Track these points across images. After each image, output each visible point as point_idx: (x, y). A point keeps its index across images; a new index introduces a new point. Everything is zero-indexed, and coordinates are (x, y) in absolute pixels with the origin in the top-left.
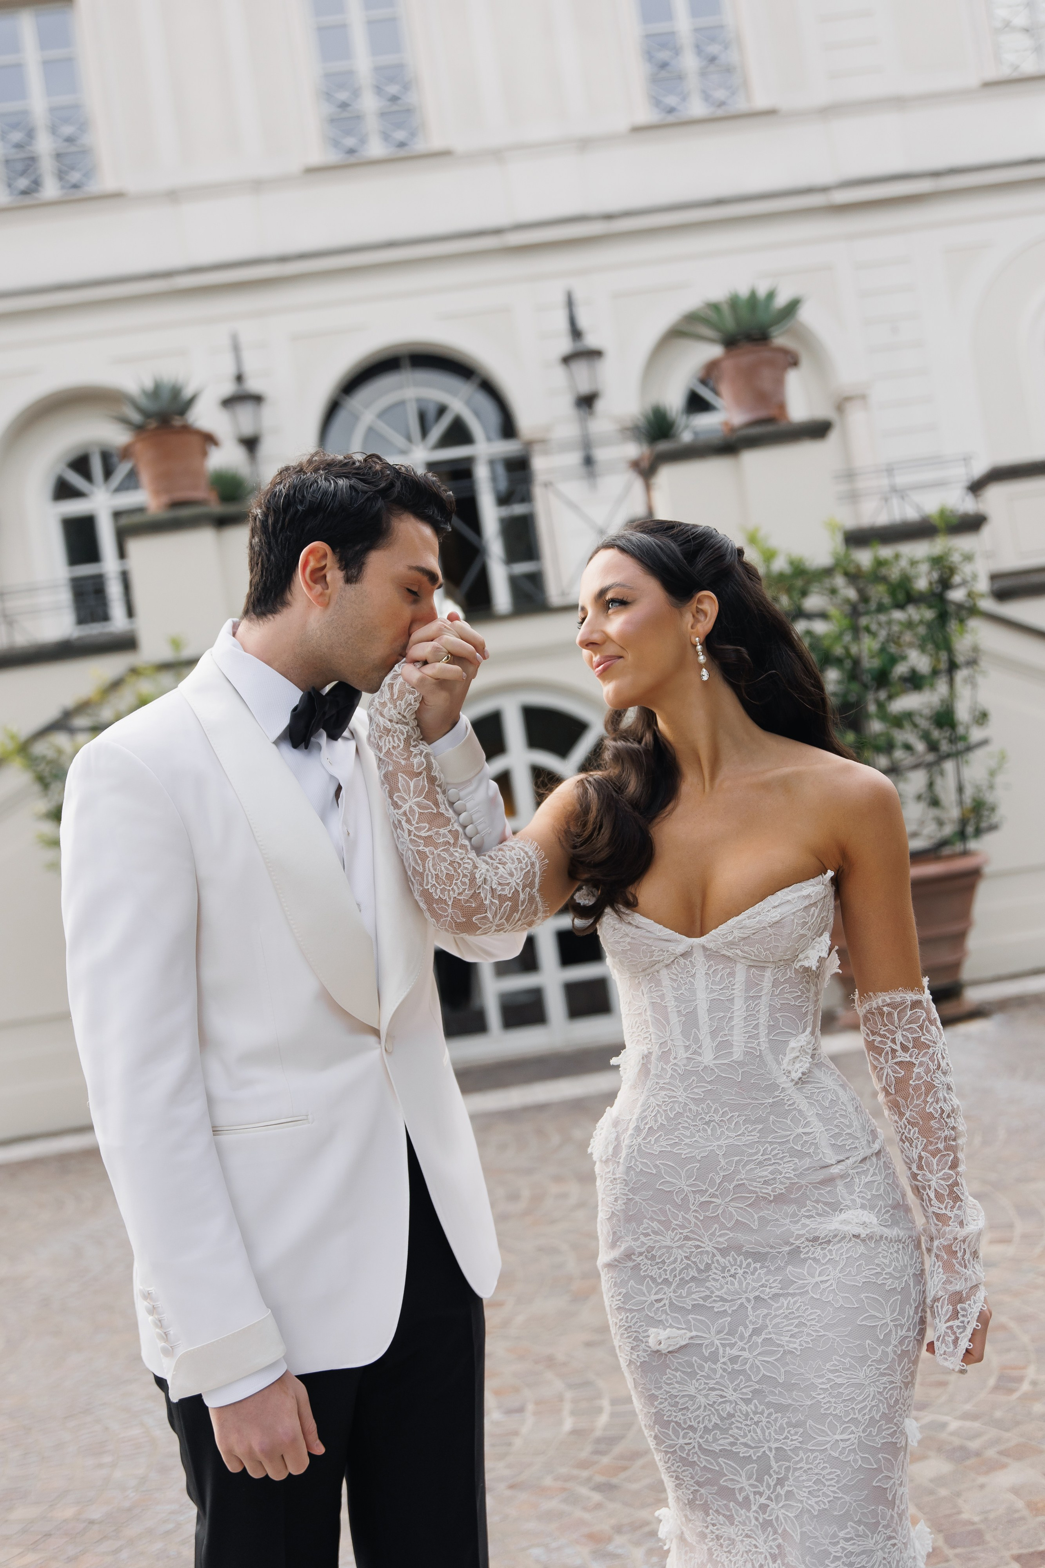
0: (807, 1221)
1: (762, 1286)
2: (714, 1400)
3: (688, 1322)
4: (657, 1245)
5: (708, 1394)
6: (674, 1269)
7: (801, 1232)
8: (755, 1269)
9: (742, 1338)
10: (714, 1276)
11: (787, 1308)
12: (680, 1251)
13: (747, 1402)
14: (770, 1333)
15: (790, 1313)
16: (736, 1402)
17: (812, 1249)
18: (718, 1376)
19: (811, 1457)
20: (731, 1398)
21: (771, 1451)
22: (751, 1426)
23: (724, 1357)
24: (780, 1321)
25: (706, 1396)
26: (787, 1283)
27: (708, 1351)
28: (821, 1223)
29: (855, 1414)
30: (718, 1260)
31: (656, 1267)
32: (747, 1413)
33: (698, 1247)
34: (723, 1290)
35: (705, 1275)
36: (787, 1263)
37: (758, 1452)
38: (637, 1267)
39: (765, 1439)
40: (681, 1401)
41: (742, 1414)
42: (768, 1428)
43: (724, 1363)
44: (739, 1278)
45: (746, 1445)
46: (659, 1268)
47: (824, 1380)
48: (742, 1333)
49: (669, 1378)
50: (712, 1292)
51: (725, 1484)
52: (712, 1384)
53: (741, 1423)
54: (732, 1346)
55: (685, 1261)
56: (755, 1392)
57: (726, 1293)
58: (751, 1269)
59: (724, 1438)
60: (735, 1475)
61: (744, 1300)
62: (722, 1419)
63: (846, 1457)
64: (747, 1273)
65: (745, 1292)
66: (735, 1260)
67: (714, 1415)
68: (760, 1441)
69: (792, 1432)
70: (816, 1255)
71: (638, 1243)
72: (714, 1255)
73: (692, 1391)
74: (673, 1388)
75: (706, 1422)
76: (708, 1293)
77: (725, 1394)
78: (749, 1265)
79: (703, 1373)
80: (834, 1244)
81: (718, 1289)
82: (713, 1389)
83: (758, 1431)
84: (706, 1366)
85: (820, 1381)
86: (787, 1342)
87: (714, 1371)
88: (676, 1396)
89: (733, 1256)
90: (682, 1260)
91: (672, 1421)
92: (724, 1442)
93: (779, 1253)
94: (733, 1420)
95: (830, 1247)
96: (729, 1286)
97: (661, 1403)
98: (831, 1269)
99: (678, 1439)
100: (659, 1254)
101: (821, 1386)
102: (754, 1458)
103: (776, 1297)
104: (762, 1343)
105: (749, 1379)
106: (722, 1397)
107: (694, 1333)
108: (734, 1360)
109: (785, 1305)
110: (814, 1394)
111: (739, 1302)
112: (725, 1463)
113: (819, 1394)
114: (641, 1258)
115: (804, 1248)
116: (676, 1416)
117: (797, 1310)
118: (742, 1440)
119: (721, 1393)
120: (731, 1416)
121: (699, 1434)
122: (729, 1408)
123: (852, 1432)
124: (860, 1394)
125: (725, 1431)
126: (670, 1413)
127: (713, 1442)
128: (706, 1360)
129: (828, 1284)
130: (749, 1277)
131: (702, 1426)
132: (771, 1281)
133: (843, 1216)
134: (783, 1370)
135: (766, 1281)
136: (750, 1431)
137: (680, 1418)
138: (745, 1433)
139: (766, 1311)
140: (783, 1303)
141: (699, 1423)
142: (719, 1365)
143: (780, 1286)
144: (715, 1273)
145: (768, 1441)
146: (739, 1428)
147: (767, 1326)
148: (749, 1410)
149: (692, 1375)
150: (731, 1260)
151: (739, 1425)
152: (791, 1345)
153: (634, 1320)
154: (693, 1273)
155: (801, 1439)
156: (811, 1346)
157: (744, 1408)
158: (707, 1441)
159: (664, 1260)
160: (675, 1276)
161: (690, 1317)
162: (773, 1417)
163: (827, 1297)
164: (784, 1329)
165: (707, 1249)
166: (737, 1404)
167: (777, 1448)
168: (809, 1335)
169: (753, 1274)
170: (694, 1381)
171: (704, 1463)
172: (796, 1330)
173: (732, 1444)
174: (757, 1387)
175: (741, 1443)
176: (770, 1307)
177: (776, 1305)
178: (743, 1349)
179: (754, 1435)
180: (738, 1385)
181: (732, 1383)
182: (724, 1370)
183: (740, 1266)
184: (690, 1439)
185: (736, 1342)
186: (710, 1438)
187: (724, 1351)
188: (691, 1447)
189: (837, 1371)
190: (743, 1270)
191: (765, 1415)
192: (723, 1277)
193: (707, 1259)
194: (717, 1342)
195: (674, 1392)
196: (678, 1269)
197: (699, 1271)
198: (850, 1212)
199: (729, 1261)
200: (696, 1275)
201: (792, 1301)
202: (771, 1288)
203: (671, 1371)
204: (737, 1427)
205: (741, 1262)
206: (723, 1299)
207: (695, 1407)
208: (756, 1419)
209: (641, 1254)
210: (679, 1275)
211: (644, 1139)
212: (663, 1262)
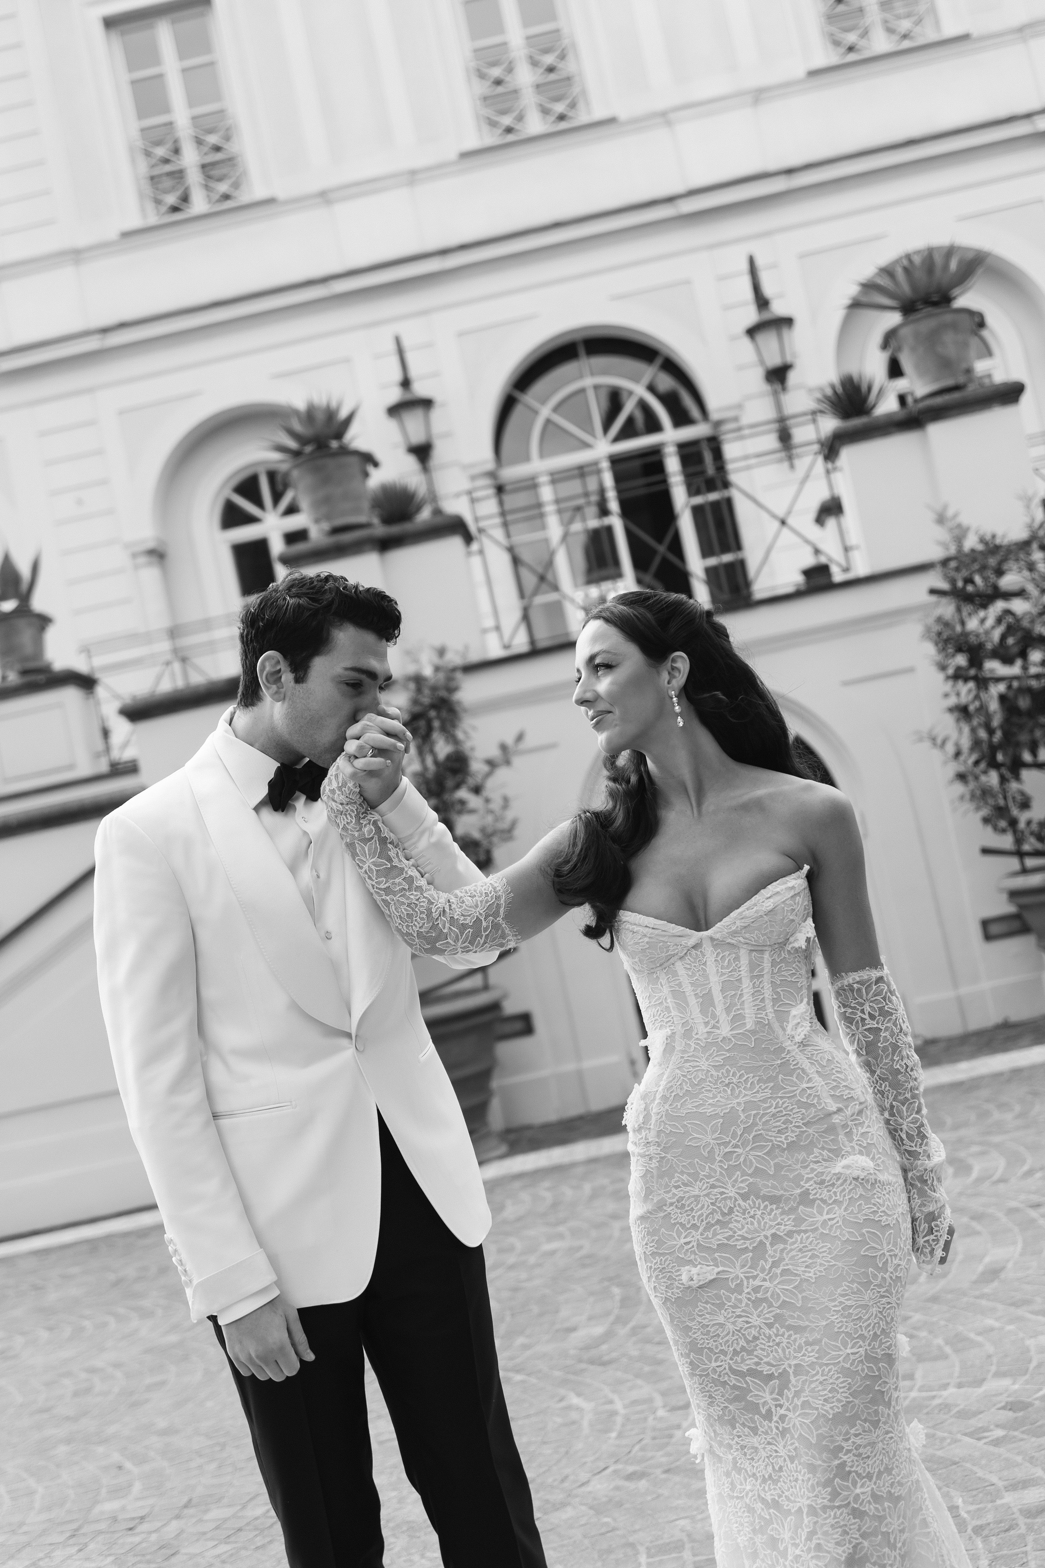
0: (815, 1166)
1: (778, 1224)
2: (741, 1326)
3: (714, 1260)
4: (688, 1195)
5: (736, 1321)
6: (702, 1215)
7: (810, 1176)
8: (772, 1210)
9: (763, 1270)
10: (736, 1218)
11: (801, 1243)
12: (708, 1198)
13: (770, 1326)
14: (787, 1264)
15: (803, 1247)
16: (760, 1327)
17: (820, 1191)
18: (743, 1305)
19: (827, 1370)
20: (756, 1323)
21: (790, 1367)
22: (773, 1347)
23: (748, 1288)
24: (795, 1254)
25: (734, 1323)
26: (799, 1221)
27: (734, 1284)
28: (826, 1167)
29: (862, 1331)
30: (739, 1204)
31: (685, 1215)
32: (770, 1335)
33: (722, 1193)
34: (744, 1230)
35: (728, 1218)
36: (799, 1204)
37: (779, 1369)
38: (667, 1216)
39: (785, 1357)
40: (712, 1330)
41: (765, 1336)
42: (788, 1348)
43: (748, 1293)
44: (758, 1218)
45: (768, 1364)
46: (688, 1215)
47: (837, 1303)
48: (763, 1265)
49: (700, 1311)
50: (735, 1232)
51: (751, 1399)
52: (738, 1311)
53: (764, 1344)
54: (755, 1278)
55: (711, 1207)
56: (777, 1317)
57: (746, 1232)
58: (768, 1209)
59: (750, 1359)
60: (760, 1391)
61: (763, 1238)
62: (748, 1342)
63: (856, 1367)
64: (765, 1214)
65: (763, 1230)
66: (754, 1203)
67: (741, 1338)
68: (781, 1360)
69: (809, 1350)
70: (823, 1196)
71: (670, 1195)
72: (736, 1200)
73: (721, 1320)
74: (704, 1319)
75: (735, 1345)
76: (731, 1233)
77: (750, 1320)
78: (766, 1207)
79: (729, 1304)
80: (838, 1187)
81: (739, 1230)
82: (740, 1316)
83: (780, 1350)
84: (733, 1297)
85: (833, 1304)
86: (803, 1271)
87: (740, 1301)
88: (708, 1326)
89: (753, 1200)
90: (708, 1206)
91: (705, 1348)
92: (750, 1363)
93: (792, 1195)
94: (757, 1342)
95: (834, 1190)
96: (749, 1226)
97: (694, 1333)
98: (837, 1208)
99: (711, 1363)
100: (688, 1203)
101: (833, 1309)
102: (776, 1375)
103: (790, 1234)
104: (781, 1273)
105: (770, 1305)
106: (747, 1322)
107: (721, 1269)
108: (756, 1289)
109: (799, 1240)
110: (828, 1315)
111: (758, 1239)
112: (751, 1381)
113: (833, 1316)
114: (672, 1207)
115: (812, 1190)
116: (708, 1343)
117: (810, 1244)
118: (765, 1360)
119: (747, 1319)
120: (756, 1338)
121: (729, 1357)
122: (754, 1332)
123: (860, 1347)
124: (867, 1313)
125: (750, 1353)
126: (703, 1341)
127: (741, 1363)
128: (732, 1291)
129: (835, 1221)
130: (767, 1218)
131: (731, 1349)
132: (785, 1220)
133: (844, 1162)
134: (800, 1296)
135: (782, 1220)
136: (772, 1352)
137: (712, 1344)
138: (767, 1353)
139: (782, 1246)
140: (797, 1238)
141: (728, 1347)
142: (744, 1295)
143: (793, 1224)
144: (737, 1216)
145: (788, 1359)
146: (763, 1350)
147: (784, 1259)
148: (771, 1333)
149: (721, 1306)
150: (751, 1203)
151: (763, 1347)
152: (807, 1274)
153: (668, 1262)
154: (718, 1216)
155: (817, 1355)
156: (824, 1274)
157: (767, 1331)
158: (736, 1362)
159: (692, 1208)
161: (716, 1255)
162: (792, 1338)
163: (835, 1232)
164: (800, 1261)
165: (730, 1194)
166: (761, 1328)
167: (796, 1365)
168: (821, 1265)
169: (770, 1214)
170: (723, 1311)
171: (734, 1382)
172: (811, 1261)
173: (757, 1364)
174: (778, 1311)
175: (765, 1363)
176: (785, 1242)
177: (791, 1241)
178: (764, 1280)
179: (775, 1355)
180: (762, 1311)
181: (756, 1310)
182: (749, 1299)
183: (759, 1208)
184: (722, 1361)
185: (758, 1275)
186: (739, 1359)
187: (748, 1282)
188: (721, 1369)
189: (847, 1295)
190: (761, 1212)
191: (786, 1336)
192: (744, 1219)
193: (730, 1204)
194: (742, 1275)
195: (705, 1322)
196: (705, 1215)
197: (724, 1214)
198: (851, 1157)
199: (749, 1204)
200: (721, 1218)
201: (804, 1237)
202: (785, 1225)
203: (702, 1304)
204: (762, 1349)
205: (759, 1204)
206: (744, 1238)
207: (725, 1333)
208: (777, 1341)
209: (671, 1204)
210: (706, 1220)
211: (670, 1105)
212: (692, 1210)
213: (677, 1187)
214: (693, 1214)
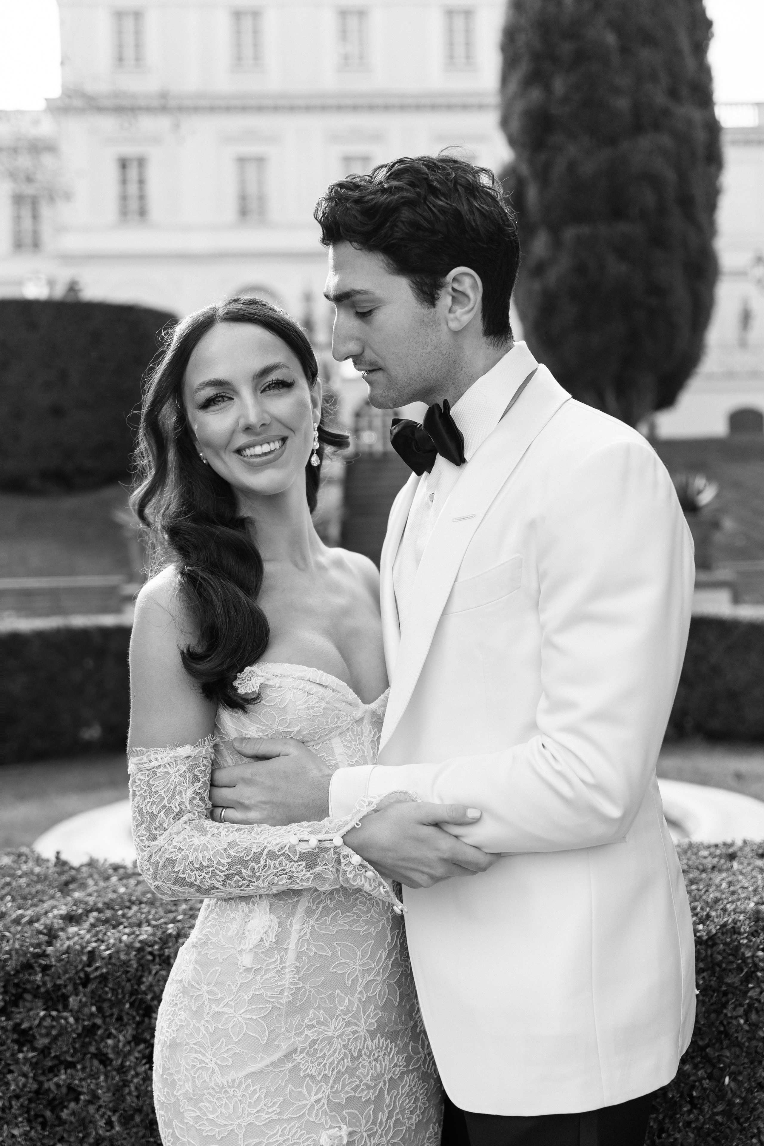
4: (321, 1036)
6: (332, 1063)
10: (364, 1062)
30: (368, 1044)
31: (316, 1063)
33: (352, 1033)
35: (358, 1062)
38: (296, 1068)
44: (381, 1060)
46: (319, 1064)
50: (361, 1081)
55: (343, 1050)
66: (381, 1042)
71: (302, 1038)
72: (365, 1039)
78: (389, 1046)
81: (364, 1077)
90: (341, 1049)
100: (320, 1047)
114: (302, 1056)
130: (389, 1058)
140: (406, 1081)
144: (365, 1059)
154: (348, 1063)
160: (333, 1070)
161: (345, 1113)
192: (369, 1062)
196: (337, 1060)
197: (353, 1059)
199: (377, 1044)
209: (303, 1051)
211: (317, 920)
212: (325, 1055)
213: (310, 1027)
214: (325, 1061)
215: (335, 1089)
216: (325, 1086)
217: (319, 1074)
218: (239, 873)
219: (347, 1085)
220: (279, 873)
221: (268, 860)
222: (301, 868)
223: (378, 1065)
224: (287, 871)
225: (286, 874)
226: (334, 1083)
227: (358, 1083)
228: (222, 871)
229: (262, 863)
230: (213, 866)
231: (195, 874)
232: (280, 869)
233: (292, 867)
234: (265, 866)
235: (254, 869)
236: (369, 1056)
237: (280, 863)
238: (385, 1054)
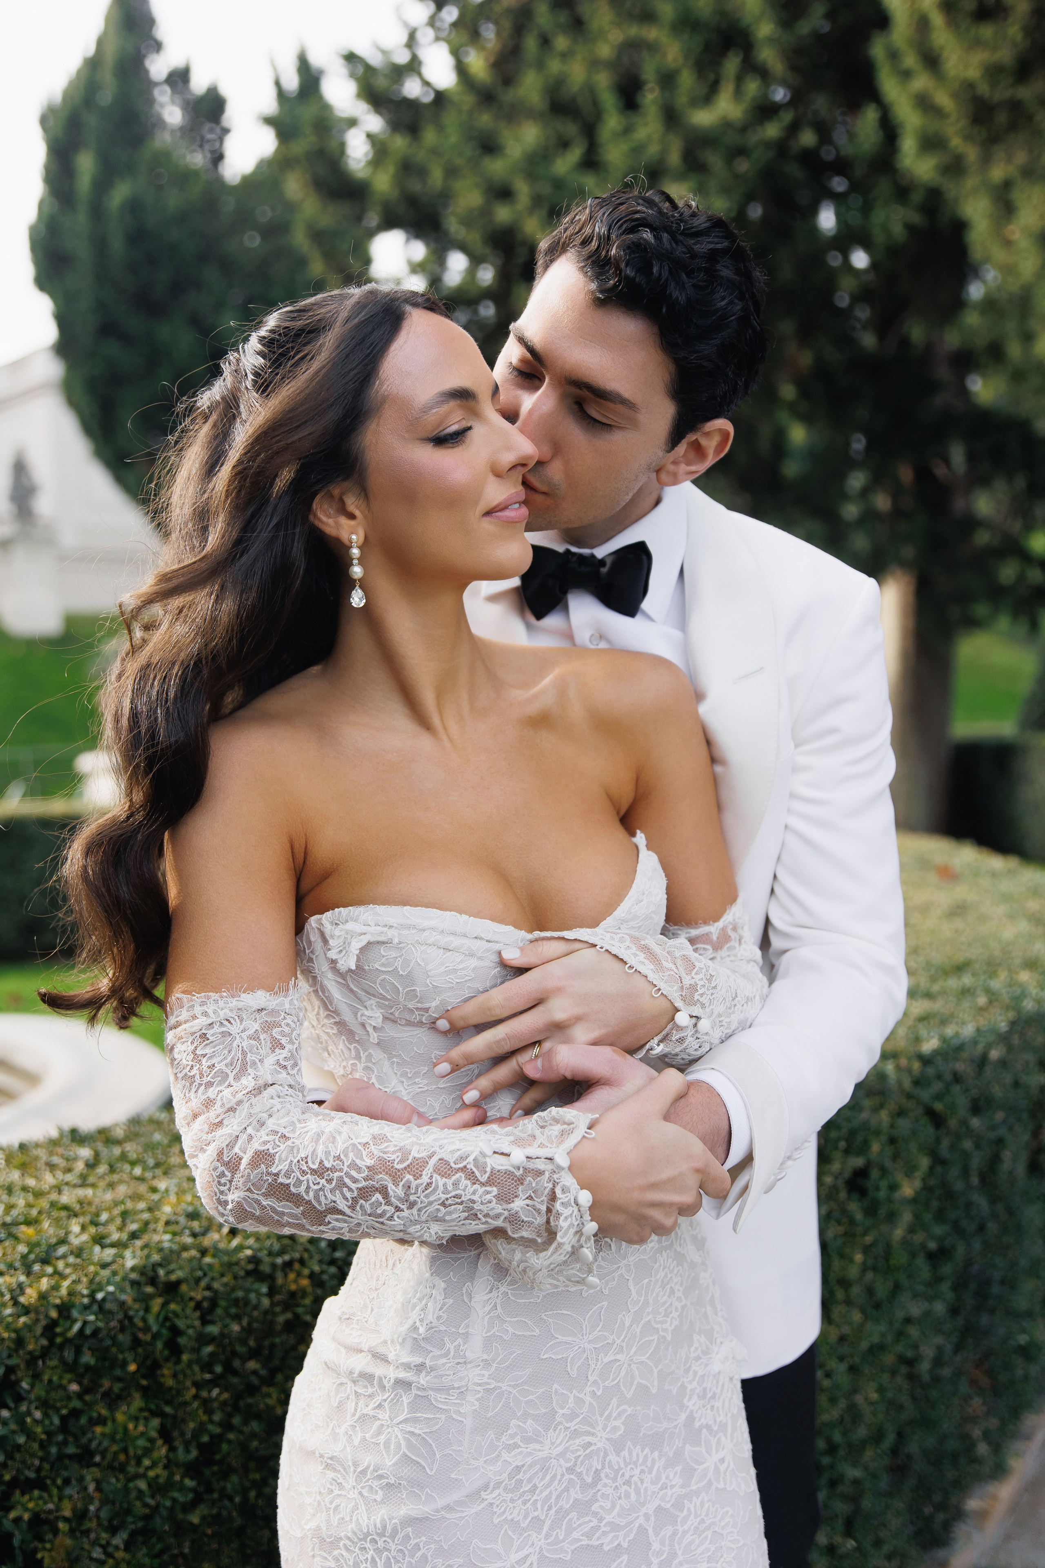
4: (529, 1460)
6: (548, 1498)
8: (653, 1463)
10: (603, 1490)
11: (696, 1512)
12: (562, 1461)
30: (610, 1461)
31: (520, 1501)
34: (618, 1510)
35: (592, 1493)
46: (525, 1503)
55: (567, 1476)
57: (620, 1514)
61: (642, 1520)
81: (609, 1511)
90: (563, 1475)
93: (676, 1427)
100: (527, 1476)
140: (689, 1509)
154: (575, 1493)
200: (580, 1496)
209: (498, 1485)
210: (556, 1503)
212: (535, 1487)
213: (510, 1448)
214: (535, 1497)
215: (552, 1538)
216: (535, 1535)
217: (525, 1517)
218: (384, 1191)
219: (576, 1529)
220: (450, 1202)
221: (435, 1175)
222: (488, 1197)
223: (632, 1491)
224: (463, 1199)
225: (461, 1203)
226: (551, 1528)
227: (595, 1522)
228: (355, 1181)
229: (425, 1179)
230: (341, 1170)
231: (308, 1181)
232: (453, 1194)
233: (474, 1193)
234: (429, 1185)
235: (409, 1187)
236: (615, 1479)
237: (456, 1184)
238: (642, 1471)
